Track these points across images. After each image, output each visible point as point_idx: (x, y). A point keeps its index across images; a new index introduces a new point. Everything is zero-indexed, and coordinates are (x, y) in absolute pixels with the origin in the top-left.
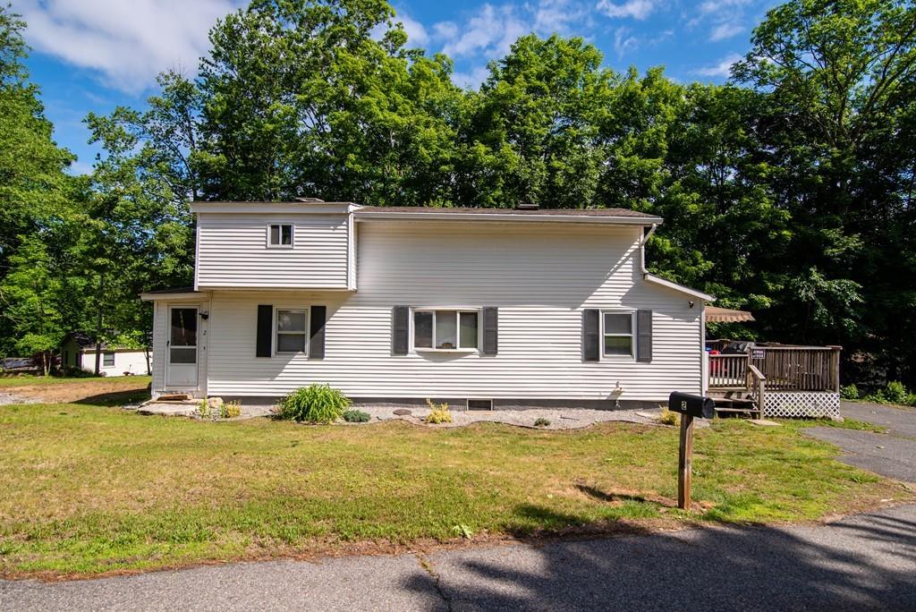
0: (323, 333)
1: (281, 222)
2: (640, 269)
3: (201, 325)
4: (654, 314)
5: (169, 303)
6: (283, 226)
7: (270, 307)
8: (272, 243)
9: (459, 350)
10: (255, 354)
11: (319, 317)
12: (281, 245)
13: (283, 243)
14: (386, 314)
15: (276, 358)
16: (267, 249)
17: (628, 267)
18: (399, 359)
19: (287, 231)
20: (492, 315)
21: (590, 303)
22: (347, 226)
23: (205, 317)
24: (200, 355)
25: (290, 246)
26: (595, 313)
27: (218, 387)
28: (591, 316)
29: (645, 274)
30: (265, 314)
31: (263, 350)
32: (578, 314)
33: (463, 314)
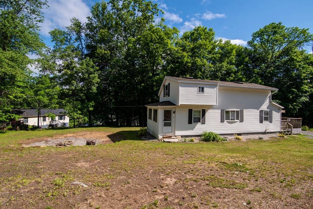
0: (205, 117)
1: (201, 86)
2: (270, 101)
3: (173, 115)
4: (273, 111)
5: (163, 108)
6: (202, 88)
7: (192, 109)
8: (199, 92)
9: (236, 121)
10: (188, 123)
11: (204, 112)
12: (201, 93)
13: (202, 92)
14: (219, 111)
15: (193, 124)
16: (198, 94)
17: (268, 100)
18: (222, 124)
19: (203, 89)
20: (242, 112)
21: (261, 109)
22: (217, 88)
23: (174, 112)
24: (173, 124)
25: (203, 93)
26: (262, 111)
27: (178, 133)
28: (261, 111)
29: (271, 102)
30: (190, 111)
31: (190, 122)
32: (259, 111)
33: (236, 111)
